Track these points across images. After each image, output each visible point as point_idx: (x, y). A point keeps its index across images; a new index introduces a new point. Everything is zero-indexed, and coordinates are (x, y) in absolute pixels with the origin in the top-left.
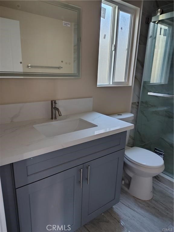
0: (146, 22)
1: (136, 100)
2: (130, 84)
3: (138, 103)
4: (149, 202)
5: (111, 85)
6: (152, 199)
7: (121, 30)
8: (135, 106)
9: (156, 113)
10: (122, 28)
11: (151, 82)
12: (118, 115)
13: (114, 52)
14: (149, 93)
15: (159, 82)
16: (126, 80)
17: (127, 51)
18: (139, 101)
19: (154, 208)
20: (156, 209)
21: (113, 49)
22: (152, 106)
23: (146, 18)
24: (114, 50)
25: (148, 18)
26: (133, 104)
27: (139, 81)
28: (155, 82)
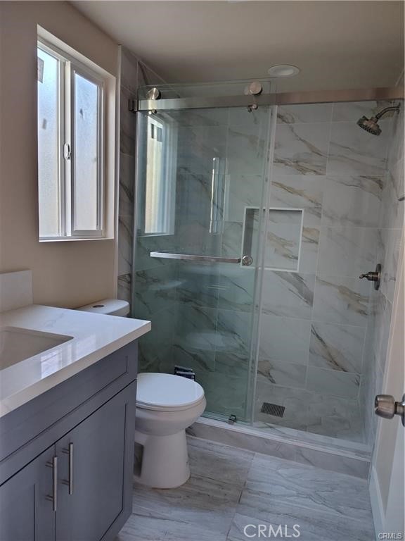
0: (129, 108)
1: (125, 272)
2: (111, 236)
3: (130, 275)
4: (187, 488)
5: (69, 238)
6: (190, 477)
7: (80, 114)
8: (124, 284)
9: (162, 294)
10: (81, 112)
11: (146, 232)
12: (95, 307)
13: (69, 162)
14: (153, 254)
15: (160, 232)
16: (100, 226)
17: (96, 163)
18: (132, 271)
19: (199, 494)
20: (204, 494)
21: (66, 155)
22: (154, 281)
23: (129, 100)
24: (69, 158)
25: (133, 102)
26: (119, 278)
27: (127, 229)
28: (152, 232)
